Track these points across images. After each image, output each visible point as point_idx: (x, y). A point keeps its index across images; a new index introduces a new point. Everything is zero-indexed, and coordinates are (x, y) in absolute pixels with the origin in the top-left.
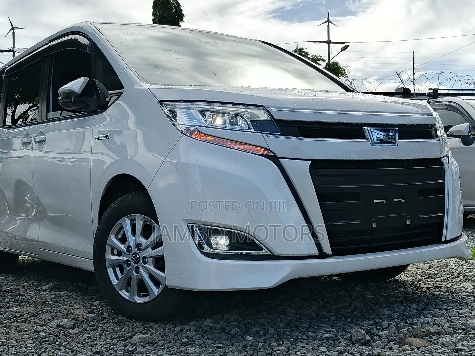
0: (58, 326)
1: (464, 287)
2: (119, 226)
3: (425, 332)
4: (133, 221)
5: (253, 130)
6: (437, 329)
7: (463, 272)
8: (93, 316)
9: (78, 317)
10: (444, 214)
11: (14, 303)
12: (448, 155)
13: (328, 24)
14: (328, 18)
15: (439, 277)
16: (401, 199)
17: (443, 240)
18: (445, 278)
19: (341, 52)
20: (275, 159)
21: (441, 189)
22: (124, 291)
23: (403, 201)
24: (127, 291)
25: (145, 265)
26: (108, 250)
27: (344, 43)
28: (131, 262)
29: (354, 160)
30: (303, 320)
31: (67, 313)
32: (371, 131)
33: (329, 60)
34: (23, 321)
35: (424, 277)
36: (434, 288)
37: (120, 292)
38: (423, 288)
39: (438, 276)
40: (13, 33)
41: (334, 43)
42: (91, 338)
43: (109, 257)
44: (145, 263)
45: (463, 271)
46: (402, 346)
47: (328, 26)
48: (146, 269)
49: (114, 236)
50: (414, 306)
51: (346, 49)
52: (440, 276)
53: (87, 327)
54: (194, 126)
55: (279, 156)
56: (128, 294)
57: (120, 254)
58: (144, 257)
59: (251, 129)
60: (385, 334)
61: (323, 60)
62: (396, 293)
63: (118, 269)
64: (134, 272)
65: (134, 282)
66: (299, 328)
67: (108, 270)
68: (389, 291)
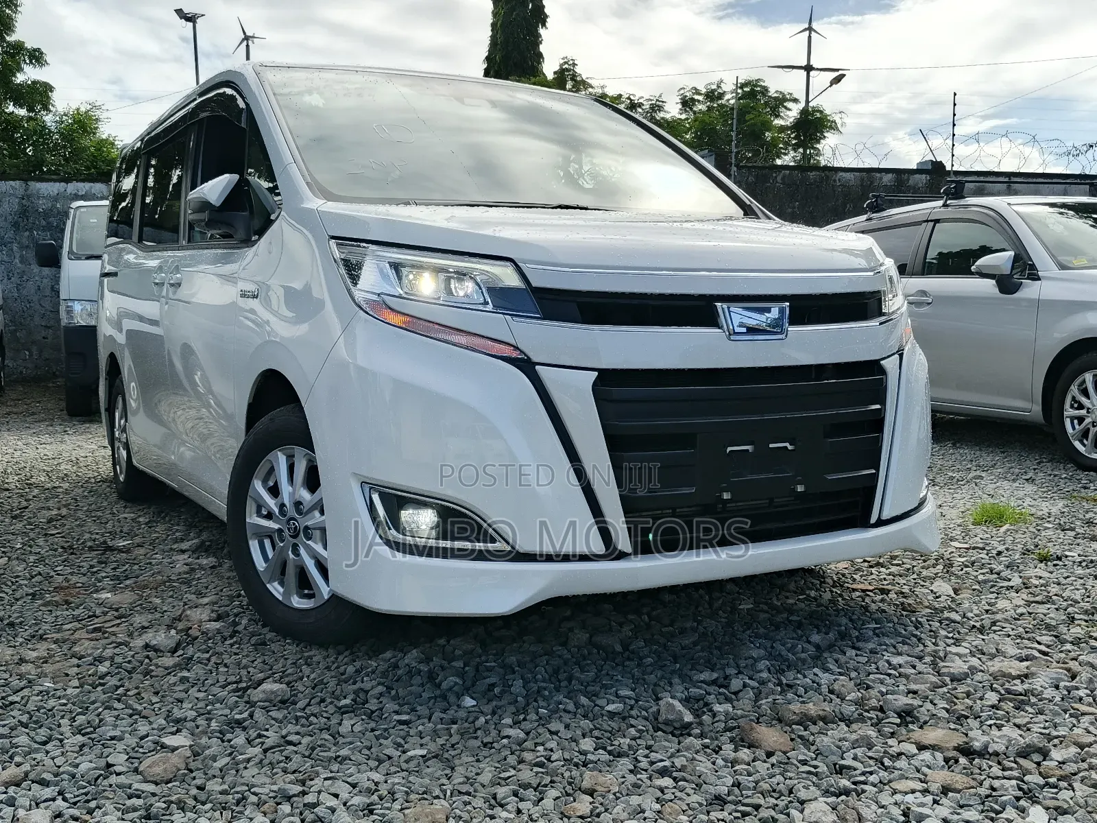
0: (147, 646)
1: (935, 593)
2: (268, 466)
3: (797, 715)
4: (290, 457)
5: (490, 307)
6: (824, 710)
7: (947, 556)
8: (218, 627)
9: (191, 628)
10: (878, 470)
11: (112, 580)
12: (903, 350)
13: (810, 33)
14: (810, 23)
15: (897, 565)
16: (787, 444)
17: (873, 520)
18: (909, 566)
19: (830, 86)
20: (526, 366)
21: (877, 422)
22: (276, 584)
23: (790, 447)
24: (282, 584)
25: (307, 542)
26: (251, 507)
27: (838, 70)
28: (286, 533)
29: (689, 369)
30: (589, 662)
31: (180, 616)
32: (729, 312)
33: (807, 102)
34: (94, 628)
35: (869, 562)
36: (875, 593)
37: (268, 586)
38: (854, 590)
39: (895, 562)
40: (248, 46)
41: (818, 69)
42: (188, 681)
43: (253, 519)
44: (309, 539)
45: (948, 553)
46: (742, 746)
47: (810, 37)
48: (308, 548)
49: (260, 483)
50: (816, 638)
51: (839, 81)
52: (901, 562)
53: (195, 653)
54: (379, 295)
55: (535, 359)
56: (281, 590)
57: (269, 516)
58: (307, 528)
59: (487, 303)
60: (724, 712)
61: (796, 101)
62: (798, 600)
63: (267, 543)
64: (290, 552)
65: (291, 571)
66: (573, 682)
67: (251, 543)
68: (788, 594)
